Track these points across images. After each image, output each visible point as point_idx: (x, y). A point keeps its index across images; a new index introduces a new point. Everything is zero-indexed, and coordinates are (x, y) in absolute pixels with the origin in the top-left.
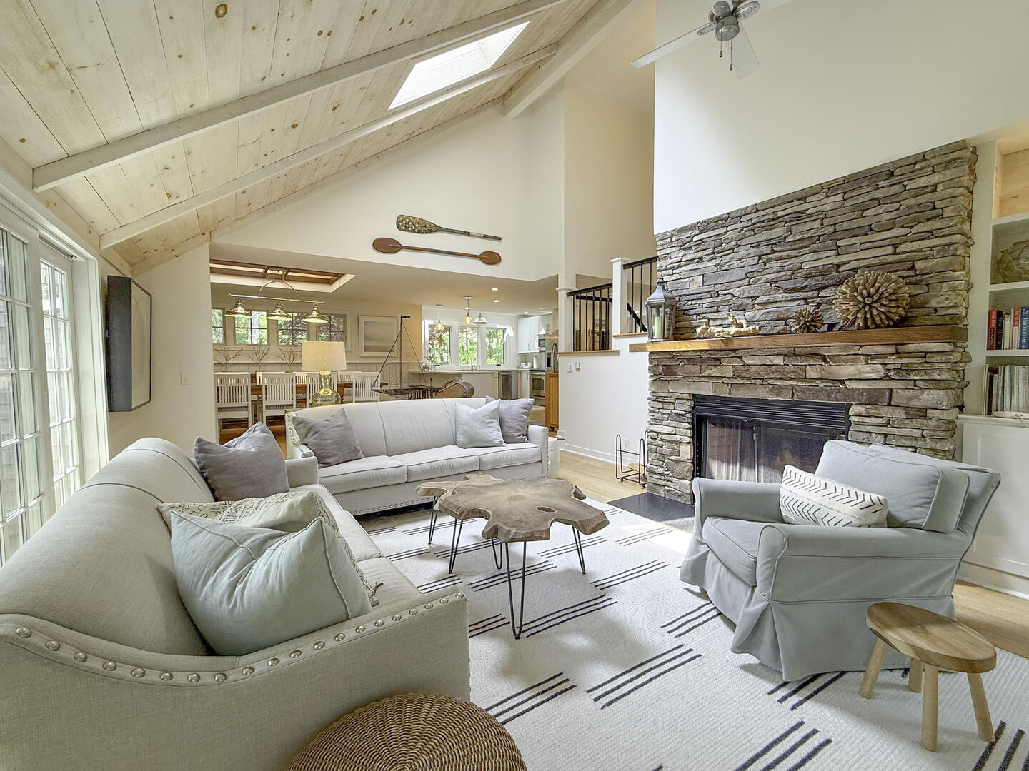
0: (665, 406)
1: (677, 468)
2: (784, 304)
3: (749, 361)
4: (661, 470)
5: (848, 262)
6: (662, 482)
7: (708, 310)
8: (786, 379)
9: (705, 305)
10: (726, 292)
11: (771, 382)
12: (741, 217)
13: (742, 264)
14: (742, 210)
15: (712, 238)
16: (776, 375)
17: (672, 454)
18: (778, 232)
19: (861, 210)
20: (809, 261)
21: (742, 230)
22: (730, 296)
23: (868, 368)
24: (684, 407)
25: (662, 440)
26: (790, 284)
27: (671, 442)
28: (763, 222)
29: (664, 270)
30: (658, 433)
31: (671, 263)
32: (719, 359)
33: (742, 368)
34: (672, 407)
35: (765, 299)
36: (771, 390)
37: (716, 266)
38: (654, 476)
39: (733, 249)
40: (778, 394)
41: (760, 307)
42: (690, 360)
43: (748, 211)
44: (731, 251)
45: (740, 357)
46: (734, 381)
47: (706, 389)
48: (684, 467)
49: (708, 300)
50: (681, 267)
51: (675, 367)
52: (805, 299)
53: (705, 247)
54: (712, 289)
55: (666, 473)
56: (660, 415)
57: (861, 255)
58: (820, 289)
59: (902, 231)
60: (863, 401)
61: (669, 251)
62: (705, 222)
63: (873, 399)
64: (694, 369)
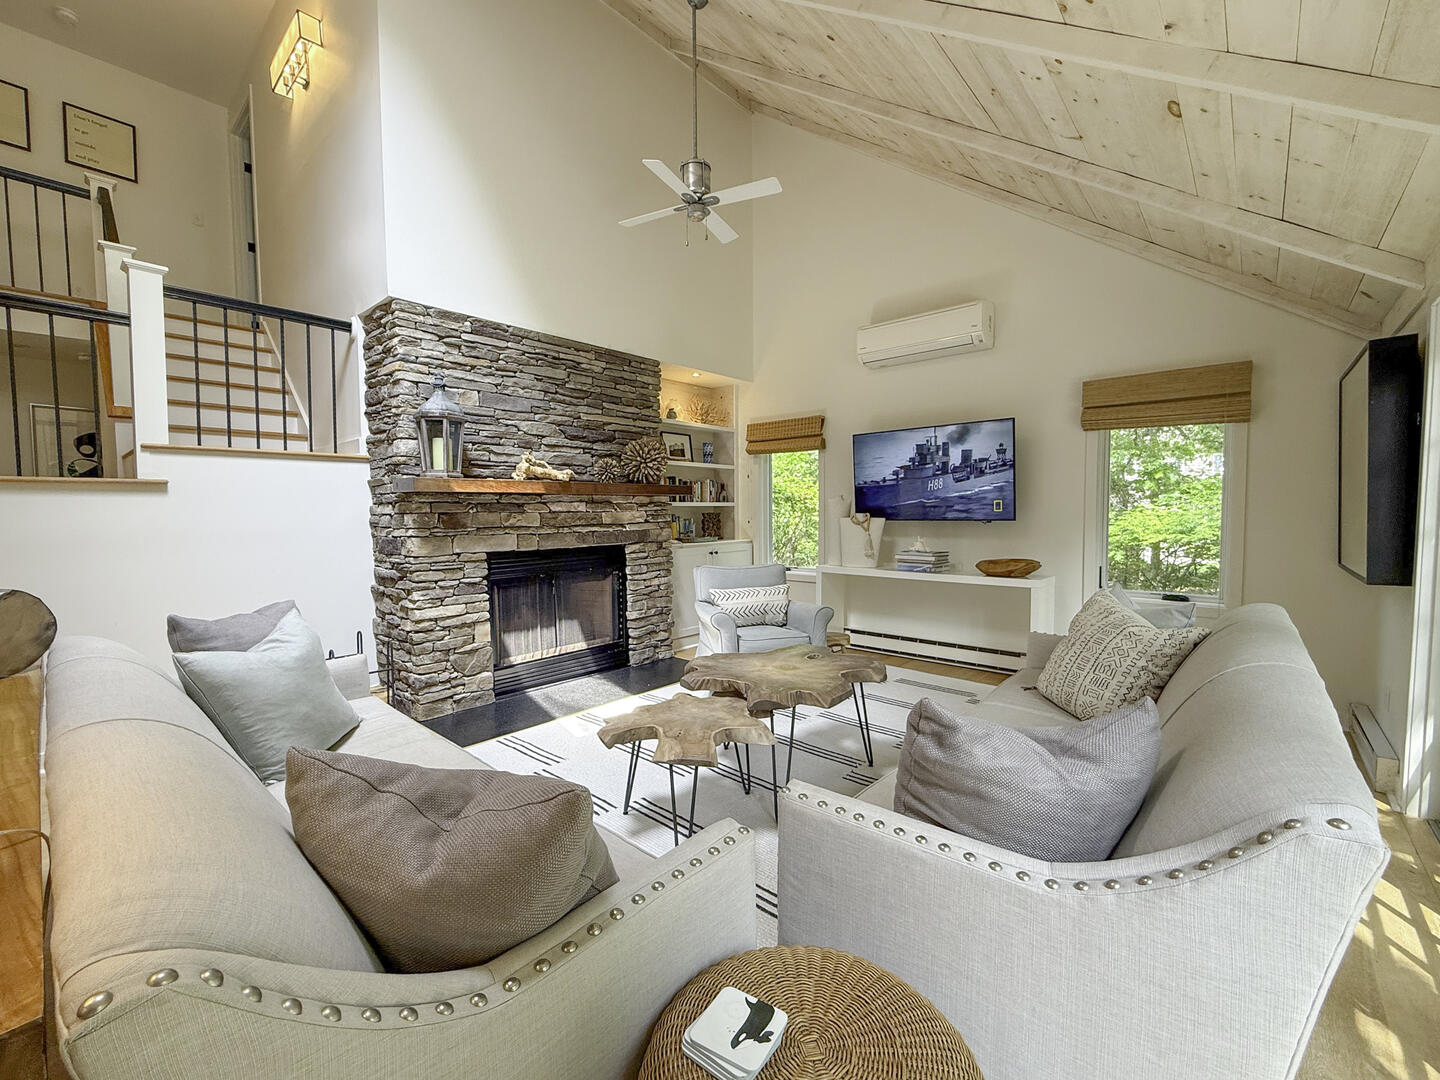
0: (449, 576)
1: (472, 661)
2: (569, 450)
3: (554, 508)
4: (445, 676)
5: (610, 424)
6: (449, 693)
7: (489, 441)
8: (588, 525)
9: (485, 433)
10: (510, 422)
11: (578, 529)
12: (523, 338)
13: (528, 395)
14: (526, 331)
15: (490, 348)
16: (583, 522)
17: (465, 643)
18: (561, 374)
19: (616, 381)
20: (587, 414)
21: (523, 355)
22: (515, 430)
23: (638, 514)
24: (478, 573)
25: (444, 629)
26: (571, 431)
27: (464, 625)
28: (546, 356)
29: (412, 362)
30: (436, 620)
31: (428, 357)
32: (520, 506)
33: (549, 515)
34: (460, 575)
35: (554, 441)
36: (578, 537)
37: (496, 386)
38: (434, 689)
39: (515, 372)
40: (584, 542)
41: (547, 449)
42: (487, 507)
43: (531, 336)
44: (512, 374)
45: (545, 503)
46: (542, 531)
47: (509, 544)
48: (485, 655)
49: (487, 427)
50: (443, 368)
51: (463, 515)
52: (584, 449)
53: (479, 355)
54: (492, 414)
55: (453, 675)
56: (438, 591)
57: (618, 420)
58: (594, 442)
59: (637, 410)
60: (636, 540)
61: (419, 334)
62: (480, 321)
63: (642, 537)
64: (492, 518)
